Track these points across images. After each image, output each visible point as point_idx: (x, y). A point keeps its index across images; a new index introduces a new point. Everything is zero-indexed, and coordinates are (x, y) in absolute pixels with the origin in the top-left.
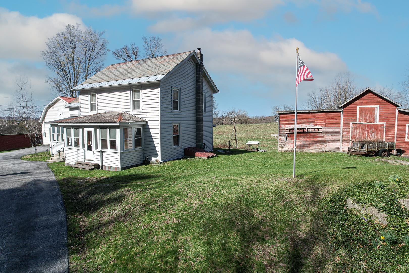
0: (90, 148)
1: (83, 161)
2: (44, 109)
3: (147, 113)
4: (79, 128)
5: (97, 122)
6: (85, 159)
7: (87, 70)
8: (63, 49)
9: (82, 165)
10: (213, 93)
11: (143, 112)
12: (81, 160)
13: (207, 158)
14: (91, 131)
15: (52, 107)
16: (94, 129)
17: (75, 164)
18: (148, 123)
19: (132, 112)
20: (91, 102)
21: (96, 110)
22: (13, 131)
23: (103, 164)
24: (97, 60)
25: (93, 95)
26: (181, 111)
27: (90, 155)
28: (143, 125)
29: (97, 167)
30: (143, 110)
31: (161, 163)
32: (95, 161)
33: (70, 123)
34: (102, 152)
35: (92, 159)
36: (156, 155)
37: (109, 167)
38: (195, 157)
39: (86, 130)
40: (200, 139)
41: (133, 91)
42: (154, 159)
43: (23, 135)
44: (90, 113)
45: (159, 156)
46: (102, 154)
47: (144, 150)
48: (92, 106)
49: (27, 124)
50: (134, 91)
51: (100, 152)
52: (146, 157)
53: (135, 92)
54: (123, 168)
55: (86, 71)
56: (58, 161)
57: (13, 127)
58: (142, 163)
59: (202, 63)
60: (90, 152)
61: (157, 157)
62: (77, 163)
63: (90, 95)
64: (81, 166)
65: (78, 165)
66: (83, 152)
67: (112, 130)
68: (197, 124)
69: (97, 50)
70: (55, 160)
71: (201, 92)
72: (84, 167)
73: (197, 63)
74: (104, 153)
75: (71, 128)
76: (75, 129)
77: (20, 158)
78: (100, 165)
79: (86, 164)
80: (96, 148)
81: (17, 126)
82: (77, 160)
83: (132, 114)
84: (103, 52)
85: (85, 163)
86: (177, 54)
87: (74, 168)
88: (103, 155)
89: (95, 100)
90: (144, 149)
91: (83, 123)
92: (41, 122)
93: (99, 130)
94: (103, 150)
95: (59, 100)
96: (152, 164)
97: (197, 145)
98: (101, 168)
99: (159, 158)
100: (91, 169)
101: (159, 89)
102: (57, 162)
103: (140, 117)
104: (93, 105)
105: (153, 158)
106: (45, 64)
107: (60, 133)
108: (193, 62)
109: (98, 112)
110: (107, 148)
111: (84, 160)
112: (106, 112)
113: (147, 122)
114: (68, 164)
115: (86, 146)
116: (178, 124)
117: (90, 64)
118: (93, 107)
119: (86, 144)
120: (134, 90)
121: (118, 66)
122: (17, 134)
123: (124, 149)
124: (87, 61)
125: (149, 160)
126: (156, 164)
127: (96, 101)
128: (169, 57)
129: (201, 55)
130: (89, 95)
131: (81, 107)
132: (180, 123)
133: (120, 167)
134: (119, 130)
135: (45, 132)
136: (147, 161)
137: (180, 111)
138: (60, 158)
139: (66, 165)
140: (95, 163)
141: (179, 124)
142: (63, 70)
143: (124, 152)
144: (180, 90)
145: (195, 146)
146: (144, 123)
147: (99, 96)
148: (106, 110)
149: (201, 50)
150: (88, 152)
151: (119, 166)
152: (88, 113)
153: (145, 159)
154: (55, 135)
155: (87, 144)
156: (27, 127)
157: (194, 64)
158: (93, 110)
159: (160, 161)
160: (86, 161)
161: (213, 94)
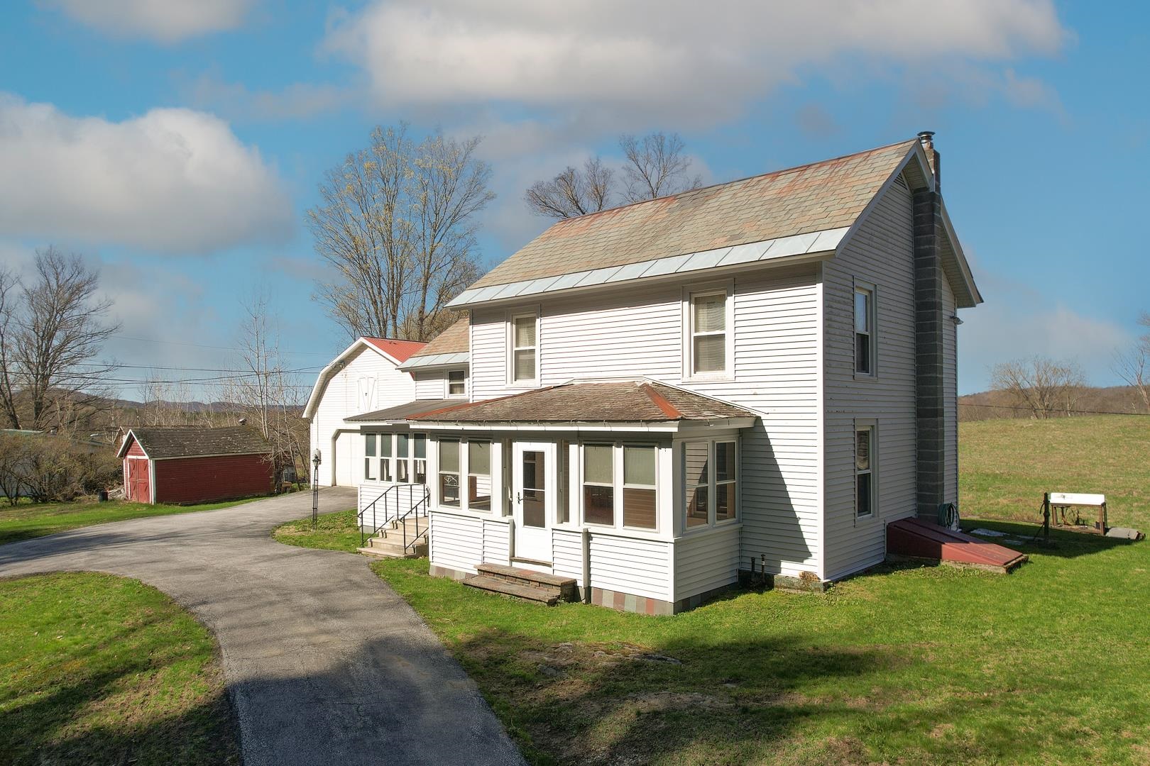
0: (534, 517)
1: (508, 564)
2: (319, 377)
3: (760, 385)
4: (489, 442)
5: (576, 421)
6: (513, 558)
7: (428, 258)
8: (361, 198)
9: (505, 581)
10: (959, 307)
11: (738, 380)
12: (499, 558)
13: (1002, 571)
14: (542, 454)
15: (343, 371)
16: (555, 445)
17: (476, 573)
18: (765, 423)
19: (686, 379)
20: (515, 349)
21: (533, 377)
22: (230, 443)
23: (589, 581)
24: (458, 228)
25: (519, 323)
26: (877, 376)
27: (533, 543)
28: (741, 432)
29: (570, 592)
30: (738, 373)
31: (826, 586)
32: (555, 567)
33: (459, 421)
34: (588, 536)
35: (548, 559)
36: (801, 553)
37: (620, 597)
38: (943, 563)
39: (519, 448)
40: (937, 485)
41: (693, 300)
42: (790, 570)
43: (256, 457)
44: (509, 385)
45: (814, 556)
46: (589, 545)
47: (741, 531)
48: (518, 360)
49: (264, 424)
50: (698, 302)
51: (581, 535)
52: (753, 559)
53: (701, 305)
54: (684, 605)
55: (427, 263)
56: (397, 555)
57: (230, 431)
58: (736, 580)
59: (938, 188)
60: (533, 531)
61: (805, 562)
62: (484, 571)
63: (512, 324)
64: (503, 586)
65: (489, 578)
66: (508, 529)
67: (636, 453)
68: (919, 425)
69: (456, 198)
70: (387, 550)
71: (938, 300)
72: (516, 588)
73: (919, 190)
74: (594, 540)
75: (459, 441)
76: (475, 446)
77: (268, 533)
78: (581, 584)
79: (525, 579)
80: (564, 515)
81: (239, 430)
82: (480, 558)
83: (690, 389)
84: (474, 201)
85: (522, 576)
86: (841, 161)
87: (477, 590)
88: (592, 547)
89: (532, 342)
90: (740, 525)
91: (512, 421)
92: (308, 416)
93: (575, 451)
94: (594, 528)
95: (362, 348)
96: (785, 588)
97: (919, 510)
98: (582, 594)
99: (816, 565)
100: (552, 603)
101: (820, 286)
102: (397, 558)
103: (727, 399)
104: (522, 357)
105: (784, 564)
106: (314, 247)
107: (407, 456)
108: (907, 187)
109: (543, 382)
110: (609, 520)
111: (511, 561)
112: (576, 383)
113: (758, 419)
114: (439, 569)
115: (518, 509)
116: (868, 429)
117: (437, 240)
118: (523, 364)
119: (519, 500)
120: (696, 298)
121: (591, 221)
122: (240, 452)
123: (683, 530)
124: (429, 232)
125: (767, 571)
126: (801, 589)
127: (534, 345)
128: (806, 172)
129: (937, 156)
130: (509, 324)
131: (475, 366)
132: (874, 424)
133: (670, 598)
134: (670, 451)
135: (319, 449)
136: (757, 574)
137: (875, 375)
138: (407, 545)
139: (432, 573)
140: (557, 573)
141: (872, 426)
142: (360, 260)
143: (687, 538)
144: (873, 293)
145: (913, 514)
146: (747, 424)
147: (547, 326)
148: (575, 376)
149: (933, 137)
150: (524, 533)
151: (666, 593)
152: (504, 388)
153: (749, 568)
154: (375, 462)
155: (522, 502)
156: (265, 433)
157: (908, 192)
158: (520, 376)
159: (823, 581)
160: (515, 564)
161: (958, 310)
